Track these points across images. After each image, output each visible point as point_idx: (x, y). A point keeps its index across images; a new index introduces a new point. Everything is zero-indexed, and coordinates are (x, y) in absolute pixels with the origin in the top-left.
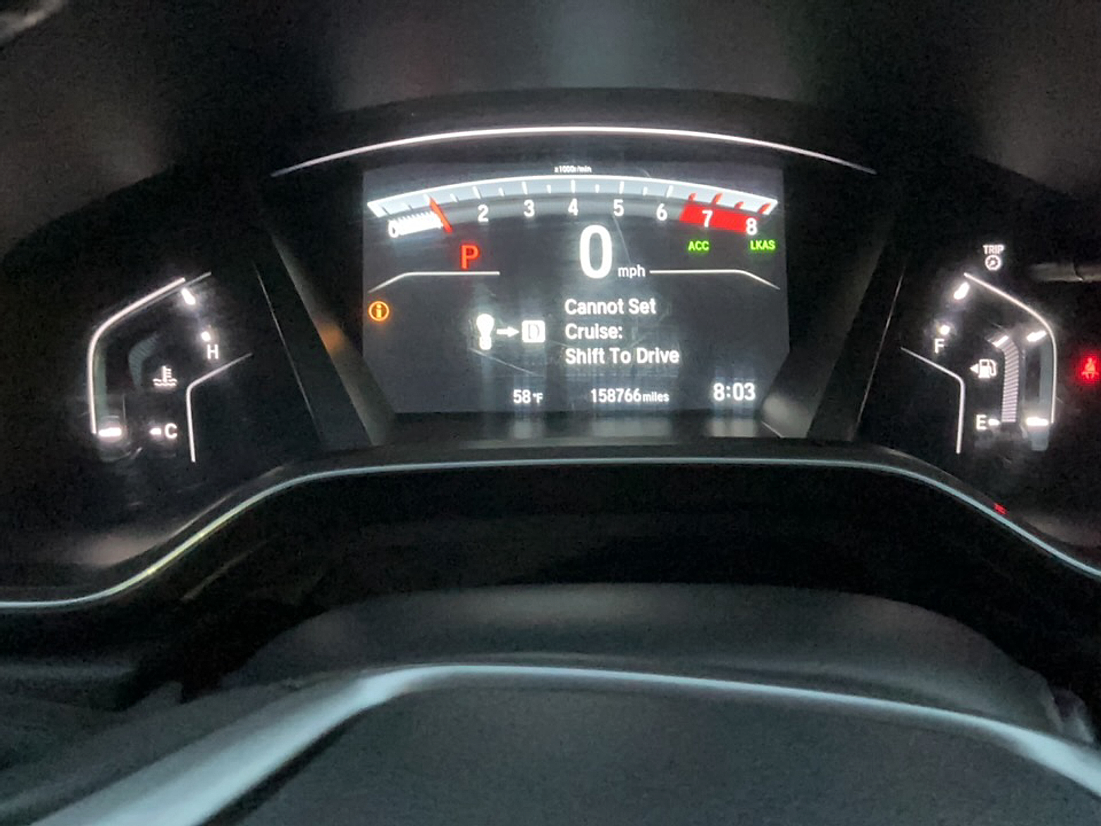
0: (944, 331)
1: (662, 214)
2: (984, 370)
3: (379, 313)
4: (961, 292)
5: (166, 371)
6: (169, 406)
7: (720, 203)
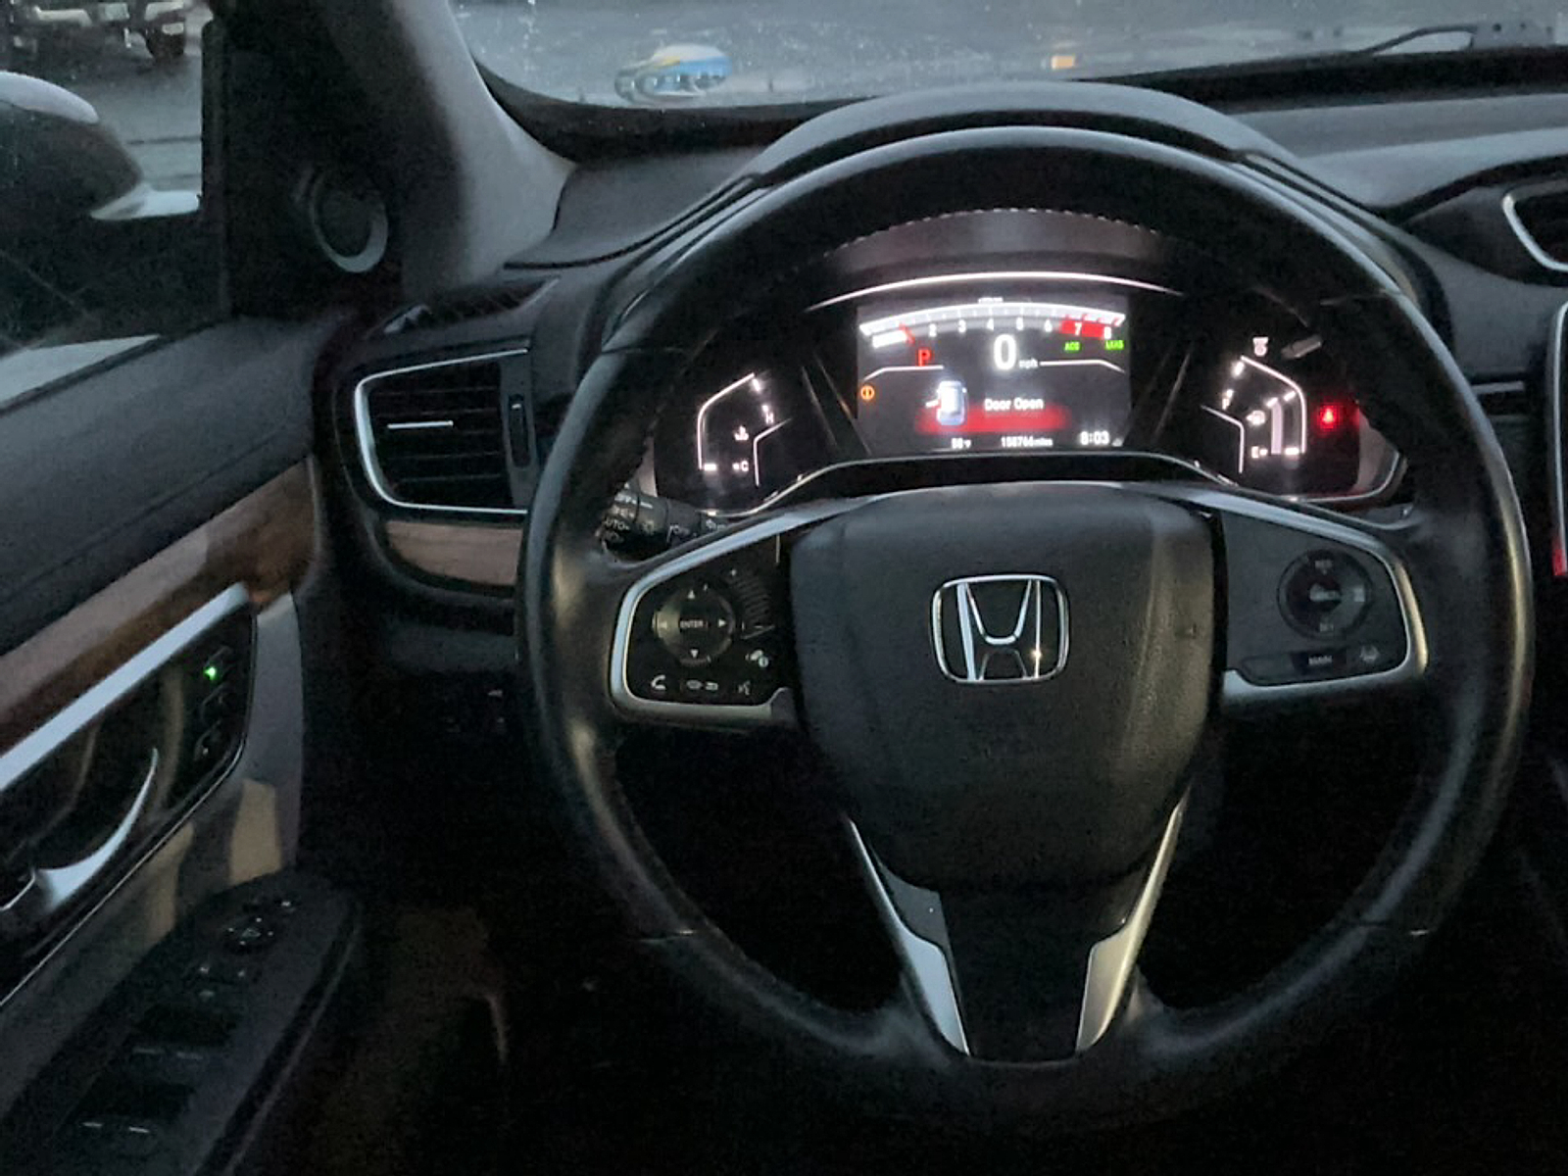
0: (1228, 397)
1: (1048, 327)
2: (1256, 418)
3: (867, 393)
4: (1238, 369)
5: (742, 430)
6: (742, 451)
7: (1088, 319)
